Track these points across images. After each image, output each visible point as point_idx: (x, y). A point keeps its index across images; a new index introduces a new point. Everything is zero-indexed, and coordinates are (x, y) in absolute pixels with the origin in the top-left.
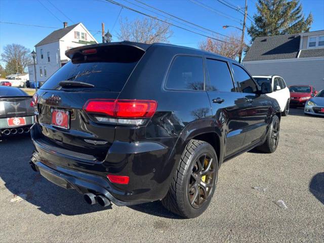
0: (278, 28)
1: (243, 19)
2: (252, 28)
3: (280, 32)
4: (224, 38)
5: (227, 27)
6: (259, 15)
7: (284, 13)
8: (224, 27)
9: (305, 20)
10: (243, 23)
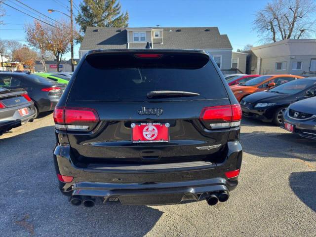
0: (103, 20)
1: (69, 6)
2: (80, 17)
3: (105, 24)
4: (54, 22)
5: (52, 11)
6: (84, 4)
7: (107, 7)
8: (49, 10)
9: (124, 16)
10: (70, 10)
